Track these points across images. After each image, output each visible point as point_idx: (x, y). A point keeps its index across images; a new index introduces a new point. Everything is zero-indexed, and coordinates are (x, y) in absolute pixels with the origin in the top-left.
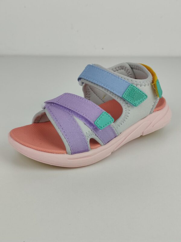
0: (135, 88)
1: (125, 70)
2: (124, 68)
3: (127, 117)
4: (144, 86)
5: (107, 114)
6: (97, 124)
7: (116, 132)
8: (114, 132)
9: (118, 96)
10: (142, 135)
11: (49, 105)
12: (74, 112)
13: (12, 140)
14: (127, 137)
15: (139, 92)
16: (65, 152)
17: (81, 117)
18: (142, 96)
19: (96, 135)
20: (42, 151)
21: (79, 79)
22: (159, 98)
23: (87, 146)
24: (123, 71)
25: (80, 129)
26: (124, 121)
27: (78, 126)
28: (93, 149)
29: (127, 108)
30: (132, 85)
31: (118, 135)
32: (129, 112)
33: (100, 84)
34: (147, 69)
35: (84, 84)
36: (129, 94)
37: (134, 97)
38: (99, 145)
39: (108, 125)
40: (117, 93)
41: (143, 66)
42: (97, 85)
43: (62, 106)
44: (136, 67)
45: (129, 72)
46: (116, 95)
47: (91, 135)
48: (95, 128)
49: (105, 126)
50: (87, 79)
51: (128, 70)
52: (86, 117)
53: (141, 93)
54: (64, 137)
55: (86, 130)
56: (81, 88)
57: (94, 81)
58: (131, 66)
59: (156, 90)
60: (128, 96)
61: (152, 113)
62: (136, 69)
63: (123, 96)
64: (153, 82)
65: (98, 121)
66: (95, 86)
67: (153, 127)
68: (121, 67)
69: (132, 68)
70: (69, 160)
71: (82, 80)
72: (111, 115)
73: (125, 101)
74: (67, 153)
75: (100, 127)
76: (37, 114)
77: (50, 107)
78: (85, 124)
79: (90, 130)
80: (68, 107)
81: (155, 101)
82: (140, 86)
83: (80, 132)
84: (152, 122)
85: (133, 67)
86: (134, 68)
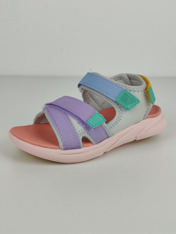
0: (128, 93)
1: (123, 80)
2: (123, 78)
3: (120, 120)
4: (138, 92)
5: (99, 115)
6: (89, 123)
7: (109, 133)
8: (106, 133)
9: (112, 100)
10: (135, 139)
11: (48, 106)
12: (69, 112)
13: (11, 135)
14: (120, 139)
15: (132, 97)
16: (57, 147)
17: (75, 116)
18: (134, 101)
19: (88, 134)
20: (36, 145)
21: (79, 85)
22: (152, 105)
23: (79, 143)
24: (121, 81)
25: (73, 127)
26: (117, 124)
27: (72, 124)
28: (86, 147)
29: (120, 112)
30: (125, 90)
31: (111, 136)
32: (122, 115)
33: (96, 89)
34: (143, 79)
35: (83, 90)
36: (122, 98)
37: (127, 101)
38: (91, 144)
39: (99, 124)
40: (111, 98)
41: (140, 76)
42: (94, 90)
43: (59, 107)
44: (133, 77)
45: (127, 82)
46: (110, 99)
47: (84, 133)
48: (87, 127)
49: (97, 126)
50: (85, 85)
51: (126, 80)
52: (79, 116)
53: (133, 98)
54: (58, 134)
55: (79, 129)
56: (81, 94)
57: (91, 87)
58: (129, 77)
59: (149, 97)
60: (121, 100)
61: (145, 119)
62: (134, 79)
63: (117, 100)
64: (146, 89)
65: (90, 120)
66: (92, 91)
67: (146, 132)
68: (119, 77)
69: (130, 79)
70: (61, 155)
71: (81, 86)
72: (103, 115)
73: (118, 105)
74: (60, 149)
75: (92, 126)
76: (38, 115)
77: (49, 108)
78: (78, 123)
79: (83, 129)
80: (64, 108)
81: (148, 108)
82: (133, 92)
83: (73, 130)
84: (145, 128)
85: (131, 77)
86: (132, 79)
